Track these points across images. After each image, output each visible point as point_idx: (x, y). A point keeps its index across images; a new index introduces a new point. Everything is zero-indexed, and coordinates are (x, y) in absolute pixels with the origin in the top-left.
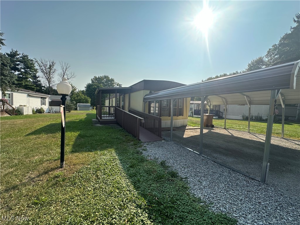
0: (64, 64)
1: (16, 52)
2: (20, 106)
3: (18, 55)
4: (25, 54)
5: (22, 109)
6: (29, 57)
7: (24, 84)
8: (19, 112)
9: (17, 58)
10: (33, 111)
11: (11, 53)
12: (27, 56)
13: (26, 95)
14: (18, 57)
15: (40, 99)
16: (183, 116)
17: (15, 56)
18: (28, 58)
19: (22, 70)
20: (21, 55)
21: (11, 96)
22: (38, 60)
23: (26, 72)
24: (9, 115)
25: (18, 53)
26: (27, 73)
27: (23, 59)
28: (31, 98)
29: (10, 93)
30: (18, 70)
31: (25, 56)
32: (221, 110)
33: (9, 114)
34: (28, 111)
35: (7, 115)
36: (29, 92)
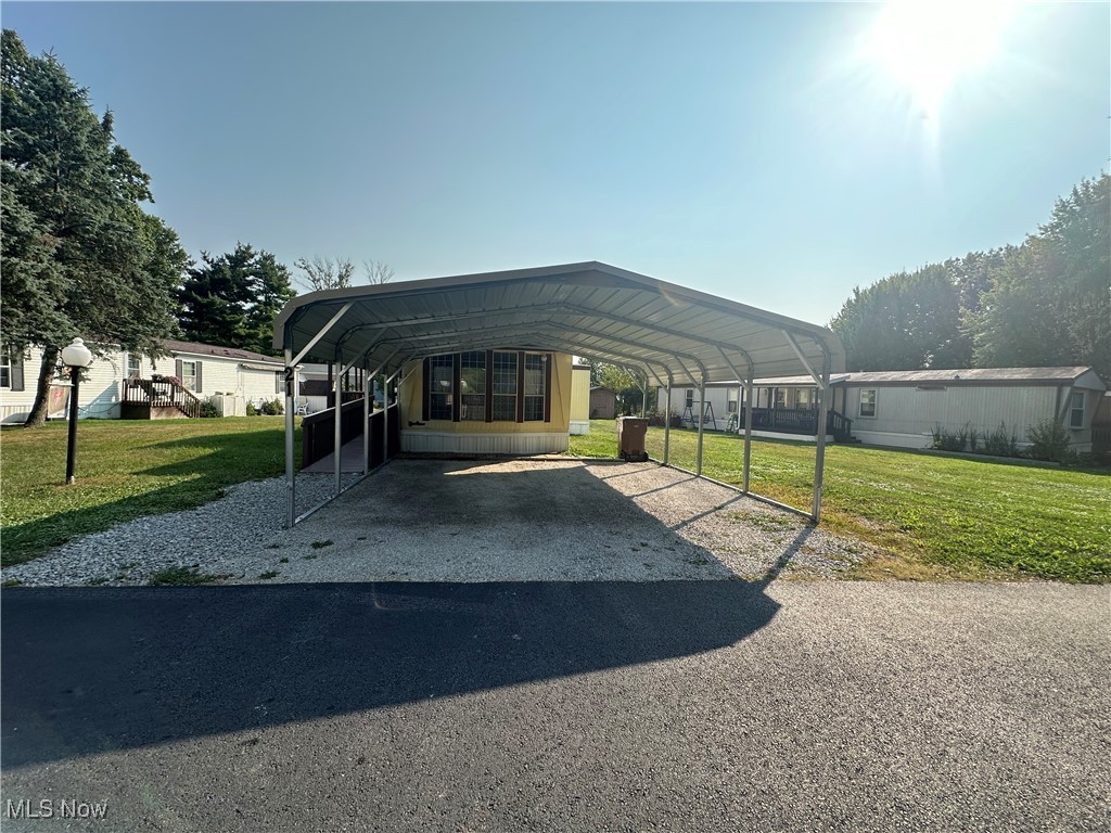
0: (375, 269)
1: (249, 248)
2: (217, 393)
3: (252, 256)
4: (268, 252)
5: (220, 402)
6: (275, 259)
7: (261, 336)
8: (213, 408)
9: (250, 265)
10: (249, 408)
11: (237, 252)
12: (270, 258)
13: (236, 365)
14: (252, 261)
15: (273, 376)
16: (548, 420)
17: (245, 259)
18: (273, 263)
19: (261, 298)
20: (257, 258)
21: (197, 370)
22: (311, 263)
23: (268, 303)
24: (185, 417)
25: (252, 251)
26: (270, 305)
27: (263, 265)
28: (247, 375)
29: (194, 361)
30: (251, 297)
31: (266, 258)
32: (853, 410)
33: (185, 414)
34: (233, 409)
35: (179, 416)
36: (246, 357)
